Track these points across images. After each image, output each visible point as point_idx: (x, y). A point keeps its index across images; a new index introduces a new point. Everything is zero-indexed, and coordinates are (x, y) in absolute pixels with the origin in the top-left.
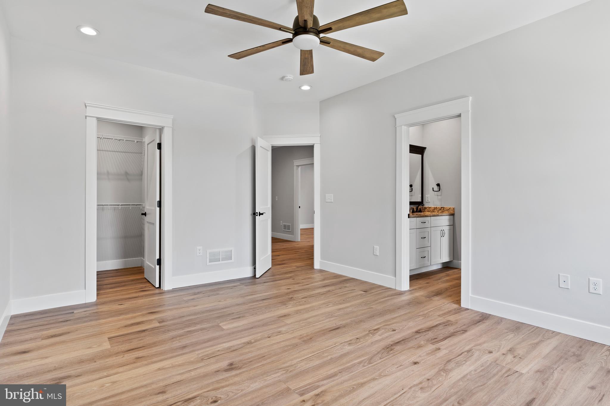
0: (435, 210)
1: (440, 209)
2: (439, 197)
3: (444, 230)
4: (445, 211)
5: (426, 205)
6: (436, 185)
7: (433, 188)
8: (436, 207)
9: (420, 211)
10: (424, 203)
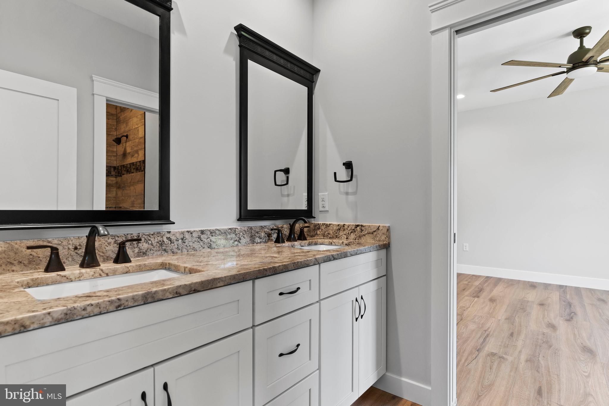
0: (341, 233)
1: (354, 231)
2: (351, 198)
3: (362, 298)
4: (364, 235)
5: (320, 219)
6: (344, 164)
7: (335, 174)
8: (342, 224)
9: (302, 237)
10: (315, 213)
